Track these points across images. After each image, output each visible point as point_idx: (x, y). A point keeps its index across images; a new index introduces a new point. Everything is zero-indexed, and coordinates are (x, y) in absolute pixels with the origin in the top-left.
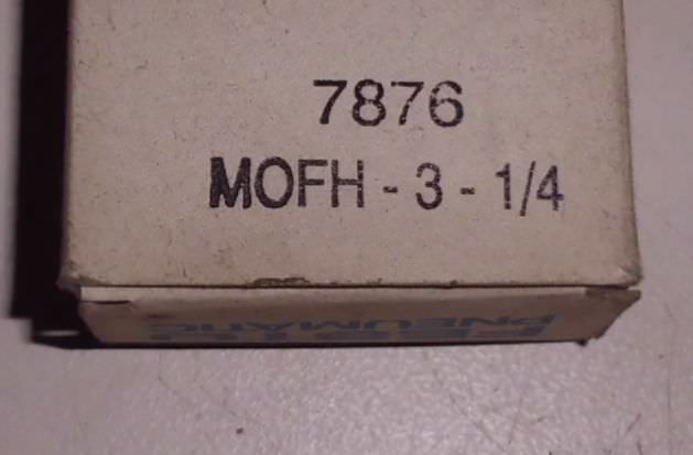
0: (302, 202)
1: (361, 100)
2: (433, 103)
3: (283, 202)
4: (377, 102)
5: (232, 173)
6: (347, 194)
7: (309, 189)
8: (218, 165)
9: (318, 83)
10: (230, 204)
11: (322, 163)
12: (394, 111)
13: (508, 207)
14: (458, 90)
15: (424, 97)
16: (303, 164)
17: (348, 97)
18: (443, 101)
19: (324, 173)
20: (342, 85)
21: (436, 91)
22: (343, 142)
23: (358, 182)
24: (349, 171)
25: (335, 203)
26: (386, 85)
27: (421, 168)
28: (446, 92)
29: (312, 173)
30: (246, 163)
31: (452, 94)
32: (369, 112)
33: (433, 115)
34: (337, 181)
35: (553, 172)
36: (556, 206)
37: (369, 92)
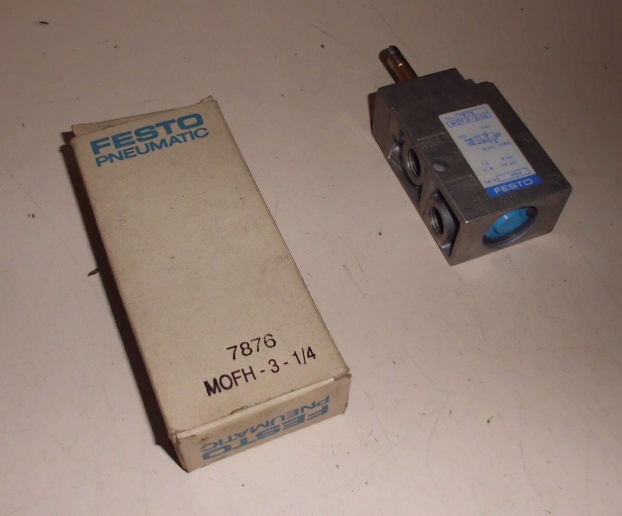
0: (237, 384)
1: (243, 349)
2: (265, 342)
3: (231, 386)
4: (248, 348)
5: (212, 384)
6: (250, 377)
7: (237, 380)
8: (206, 384)
9: (228, 349)
10: (214, 393)
11: (239, 371)
12: (254, 349)
13: (300, 363)
14: (271, 336)
15: (262, 341)
16: (233, 374)
17: (239, 350)
18: (268, 340)
19: (241, 374)
20: (235, 347)
21: (265, 338)
22: (242, 363)
23: (252, 372)
24: (247, 371)
25: (247, 381)
26: (249, 342)
27: (269, 363)
28: (268, 338)
29: (236, 375)
30: (215, 380)
31: (270, 338)
32: (247, 351)
33: (267, 346)
34: (245, 375)
35: (310, 349)
36: (315, 358)
37: (245, 346)
